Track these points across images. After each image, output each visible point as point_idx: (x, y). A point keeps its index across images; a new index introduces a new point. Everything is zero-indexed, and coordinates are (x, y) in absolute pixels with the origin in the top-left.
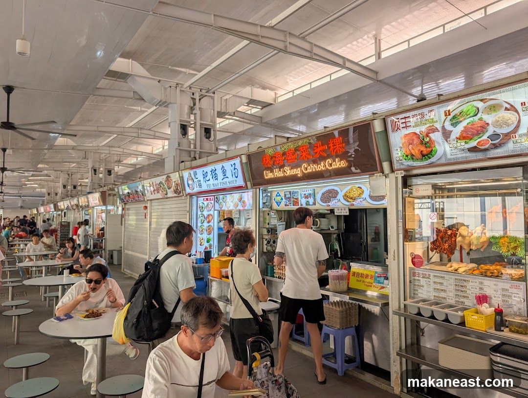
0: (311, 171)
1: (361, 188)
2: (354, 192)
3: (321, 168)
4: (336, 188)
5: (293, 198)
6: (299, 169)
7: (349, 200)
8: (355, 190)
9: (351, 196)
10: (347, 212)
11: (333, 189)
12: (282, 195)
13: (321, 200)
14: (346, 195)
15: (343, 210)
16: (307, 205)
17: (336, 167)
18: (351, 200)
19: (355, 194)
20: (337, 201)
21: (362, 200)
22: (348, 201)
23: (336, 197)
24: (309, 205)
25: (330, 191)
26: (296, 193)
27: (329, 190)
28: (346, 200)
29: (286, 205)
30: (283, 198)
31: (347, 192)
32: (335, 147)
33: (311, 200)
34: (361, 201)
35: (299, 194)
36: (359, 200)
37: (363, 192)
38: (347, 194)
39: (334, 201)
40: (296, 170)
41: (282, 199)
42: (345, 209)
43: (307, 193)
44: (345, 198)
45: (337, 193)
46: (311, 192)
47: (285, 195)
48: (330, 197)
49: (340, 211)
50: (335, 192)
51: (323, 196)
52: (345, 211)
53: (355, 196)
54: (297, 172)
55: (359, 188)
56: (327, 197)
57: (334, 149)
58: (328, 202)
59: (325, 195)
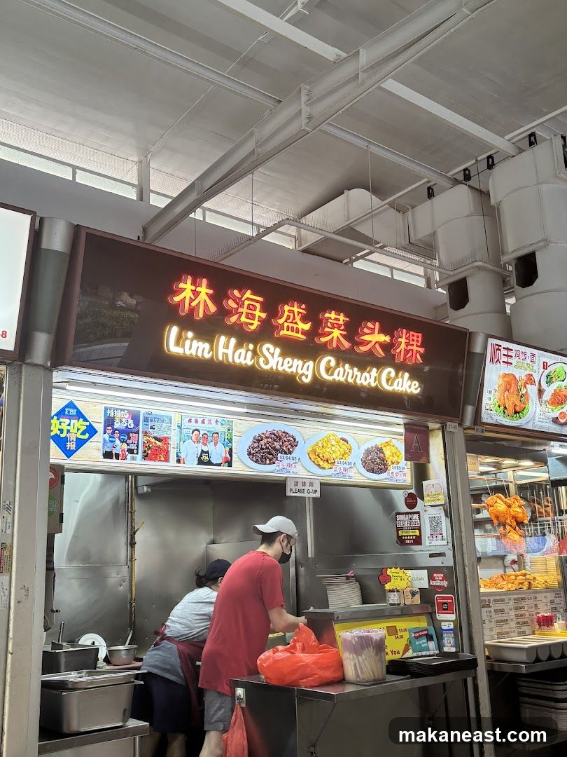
0: (342, 379)
1: (346, 441)
2: (333, 448)
3: (368, 380)
4: (292, 431)
5: (146, 433)
6: (311, 363)
7: (321, 463)
8: (334, 443)
9: (327, 455)
10: (316, 491)
11: (284, 432)
12: (96, 418)
13: (249, 454)
14: (314, 451)
15: (308, 484)
16: (201, 462)
17: (401, 389)
18: (325, 465)
19: (335, 451)
20: (292, 462)
21: (347, 466)
22: (319, 465)
23: (290, 453)
24: (209, 463)
25: (277, 437)
26: (157, 418)
27: (273, 433)
28: (314, 462)
29: (108, 455)
30: (99, 427)
31: (317, 444)
32: (409, 347)
33: (218, 453)
34: (345, 470)
35: (174, 426)
36: (342, 467)
37: (350, 451)
38: (318, 450)
39: (286, 462)
40: (300, 363)
41: (91, 431)
42: (311, 484)
43: (204, 428)
44: (313, 457)
45: (294, 443)
46: (219, 429)
47: (109, 422)
48: (274, 448)
49: (300, 487)
50: (289, 441)
51: (256, 445)
52: (311, 489)
53: (334, 456)
54: (303, 370)
55: (342, 442)
56: (268, 448)
57: (407, 351)
58: (268, 462)
59: (262, 442)
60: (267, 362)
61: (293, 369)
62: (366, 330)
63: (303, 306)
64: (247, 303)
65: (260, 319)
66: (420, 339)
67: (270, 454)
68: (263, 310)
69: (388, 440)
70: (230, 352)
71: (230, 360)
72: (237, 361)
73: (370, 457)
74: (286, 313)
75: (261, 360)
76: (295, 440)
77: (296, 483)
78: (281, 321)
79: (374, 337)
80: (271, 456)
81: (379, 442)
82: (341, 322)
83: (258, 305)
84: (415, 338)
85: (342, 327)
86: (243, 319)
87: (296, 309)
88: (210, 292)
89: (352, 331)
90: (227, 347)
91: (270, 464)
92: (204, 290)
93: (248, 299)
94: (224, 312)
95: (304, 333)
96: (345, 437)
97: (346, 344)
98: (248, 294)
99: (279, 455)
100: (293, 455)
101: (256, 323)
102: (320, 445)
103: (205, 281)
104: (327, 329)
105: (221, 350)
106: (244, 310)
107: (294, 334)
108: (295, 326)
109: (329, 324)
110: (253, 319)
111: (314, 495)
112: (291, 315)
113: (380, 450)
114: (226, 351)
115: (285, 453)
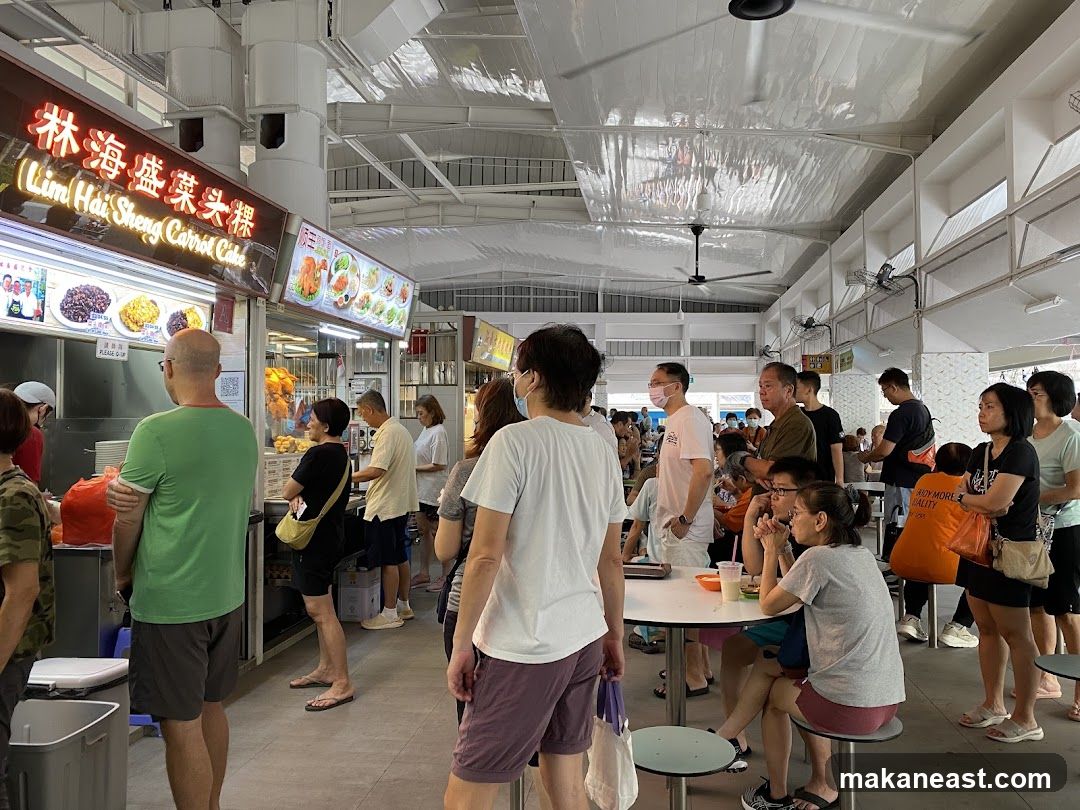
0: (184, 244)
1: (155, 304)
2: (143, 310)
3: (205, 248)
4: (106, 288)
6: (160, 224)
7: (131, 325)
8: (144, 305)
9: (137, 317)
10: (124, 354)
11: (98, 288)
13: (62, 308)
14: (126, 311)
15: (117, 347)
16: (12, 313)
17: (230, 261)
18: (134, 327)
19: (143, 314)
20: (103, 321)
21: (154, 331)
22: (128, 327)
23: (103, 311)
24: (20, 316)
25: (91, 292)
27: (87, 288)
28: (124, 323)
31: (129, 304)
32: (243, 221)
33: (30, 305)
34: (152, 334)
36: (150, 330)
37: (158, 313)
38: (129, 311)
39: (98, 321)
40: (150, 222)
42: (121, 347)
44: (124, 318)
45: (107, 302)
48: (87, 305)
49: (110, 349)
50: (102, 298)
51: (70, 299)
52: (120, 351)
53: (143, 318)
54: (152, 230)
55: (152, 304)
56: (80, 304)
57: (240, 224)
58: (80, 319)
59: (76, 297)
60: (120, 217)
61: (143, 229)
62: (210, 197)
63: (161, 162)
64: (109, 148)
65: (120, 169)
66: (252, 214)
67: (83, 310)
68: (123, 160)
69: (191, 306)
70: (86, 199)
71: (86, 209)
72: (92, 211)
73: (174, 323)
74: (145, 167)
75: (115, 215)
76: (108, 297)
77: (107, 345)
78: (138, 174)
79: (216, 205)
80: (83, 314)
81: (183, 307)
82: (191, 185)
83: (120, 153)
84: (248, 213)
85: (191, 191)
86: (104, 166)
87: (153, 163)
88: (76, 129)
89: (198, 195)
90: (84, 194)
91: (82, 321)
92: (70, 126)
93: (111, 144)
94: (85, 154)
95: (158, 190)
96: (155, 298)
97: (193, 210)
98: (112, 138)
99: (92, 313)
100: (105, 314)
101: (115, 172)
102: (132, 306)
103: (71, 116)
104: (178, 191)
105: (78, 197)
106: (105, 156)
107: (149, 190)
108: (151, 182)
109: (181, 186)
110: (113, 168)
111: (122, 358)
112: (149, 169)
113: (184, 316)
114: (82, 198)
115: (98, 312)
